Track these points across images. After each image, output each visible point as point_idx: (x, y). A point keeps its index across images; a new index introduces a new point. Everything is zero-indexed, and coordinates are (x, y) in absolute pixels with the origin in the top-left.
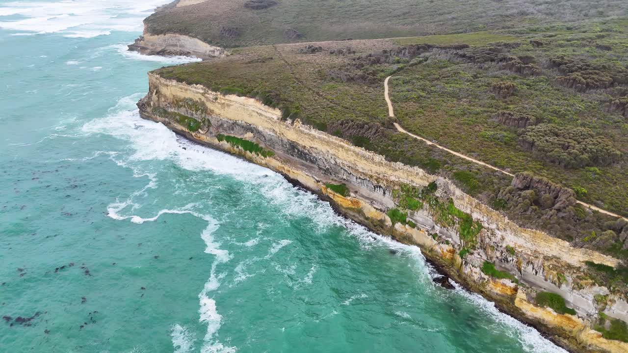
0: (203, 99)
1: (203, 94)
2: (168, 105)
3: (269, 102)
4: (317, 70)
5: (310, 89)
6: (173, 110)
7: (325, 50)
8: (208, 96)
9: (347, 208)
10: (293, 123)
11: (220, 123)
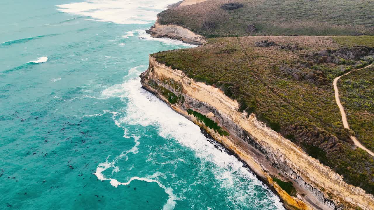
0: (181, 81)
1: (182, 78)
2: (158, 81)
3: (229, 93)
4: (271, 64)
5: (265, 84)
6: (161, 85)
7: (277, 45)
8: (185, 80)
9: (291, 206)
10: (248, 116)
11: (191, 101)
